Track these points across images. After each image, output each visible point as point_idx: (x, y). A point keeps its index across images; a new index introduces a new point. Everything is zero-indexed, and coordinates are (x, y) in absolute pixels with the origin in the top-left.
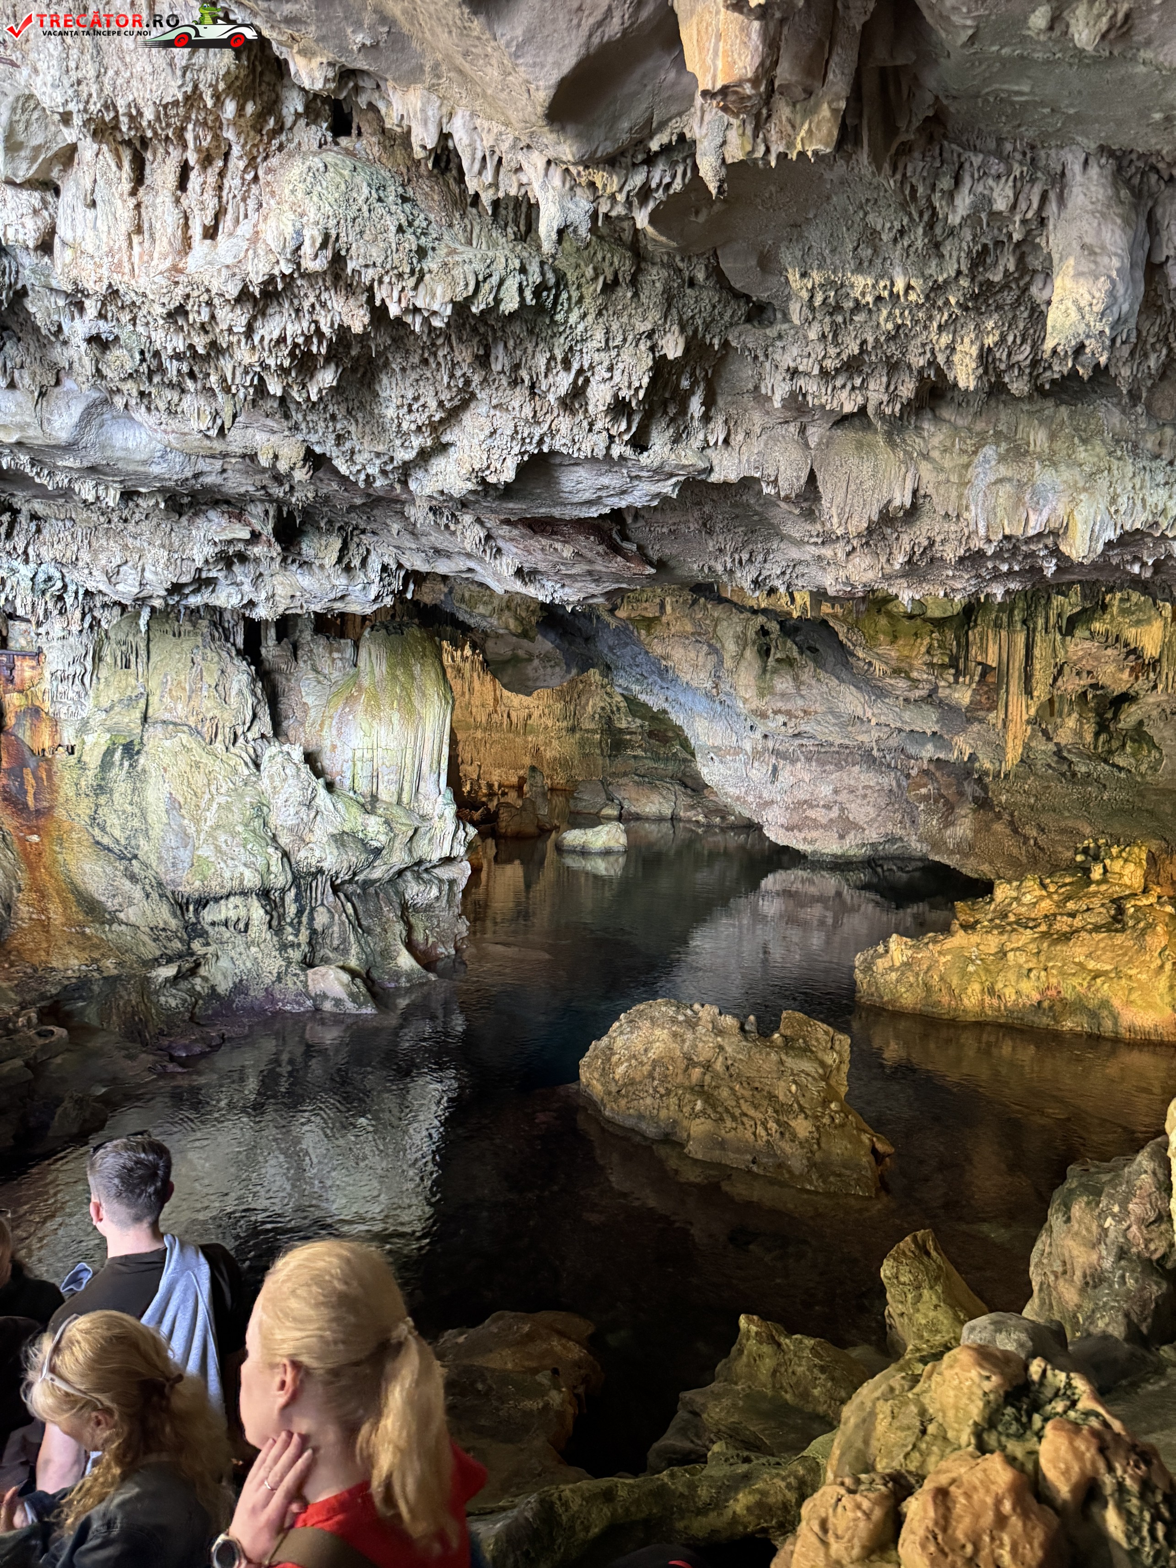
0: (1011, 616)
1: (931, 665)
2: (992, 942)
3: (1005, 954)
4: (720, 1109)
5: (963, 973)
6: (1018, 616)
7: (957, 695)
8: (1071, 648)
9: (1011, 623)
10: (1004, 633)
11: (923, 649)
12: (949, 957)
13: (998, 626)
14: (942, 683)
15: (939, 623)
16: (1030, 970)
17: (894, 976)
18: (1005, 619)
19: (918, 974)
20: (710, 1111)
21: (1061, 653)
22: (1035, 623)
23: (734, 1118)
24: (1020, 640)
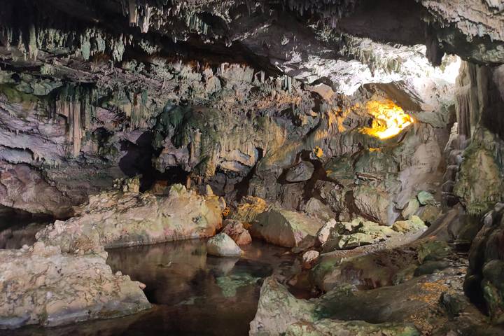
0: (74, 97)
1: (36, 115)
2: (98, 217)
3: (105, 220)
4: (62, 293)
5: (91, 231)
6: (77, 97)
7: (47, 129)
8: (98, 111)
9: (74, 100)
10: (71, 104)
11: (34, 108)
12: (83, 226)
13: (68, 100)
14: (42, 123)
15: (41, 98)
16: (116, 225)
17: (59, 238)
18: (71, 98)
19: (71, 235)
20: (56, 296)
21: (94, 113)
22: (85, 101)
23: (72, 295)
24: (78, 106)
